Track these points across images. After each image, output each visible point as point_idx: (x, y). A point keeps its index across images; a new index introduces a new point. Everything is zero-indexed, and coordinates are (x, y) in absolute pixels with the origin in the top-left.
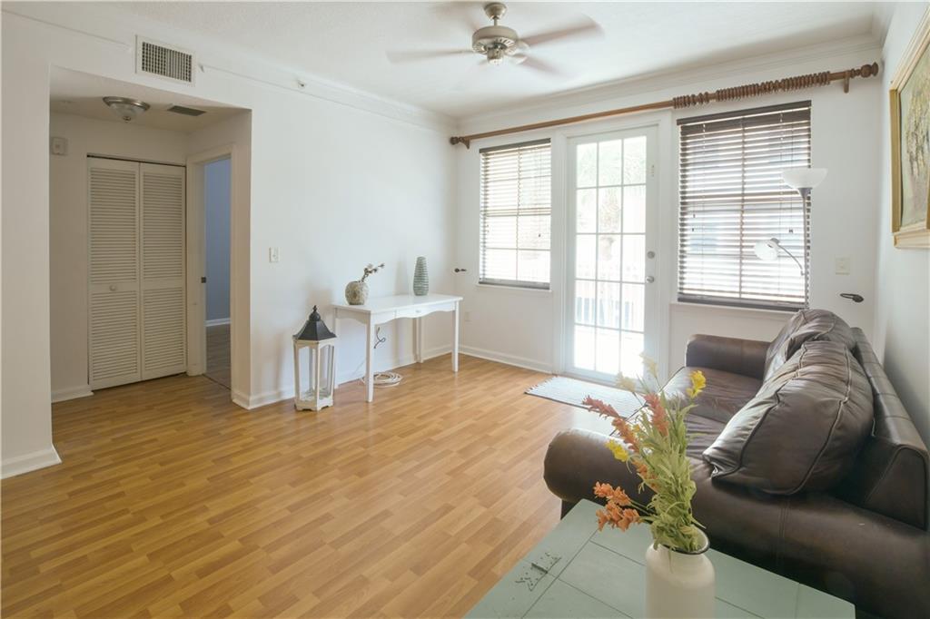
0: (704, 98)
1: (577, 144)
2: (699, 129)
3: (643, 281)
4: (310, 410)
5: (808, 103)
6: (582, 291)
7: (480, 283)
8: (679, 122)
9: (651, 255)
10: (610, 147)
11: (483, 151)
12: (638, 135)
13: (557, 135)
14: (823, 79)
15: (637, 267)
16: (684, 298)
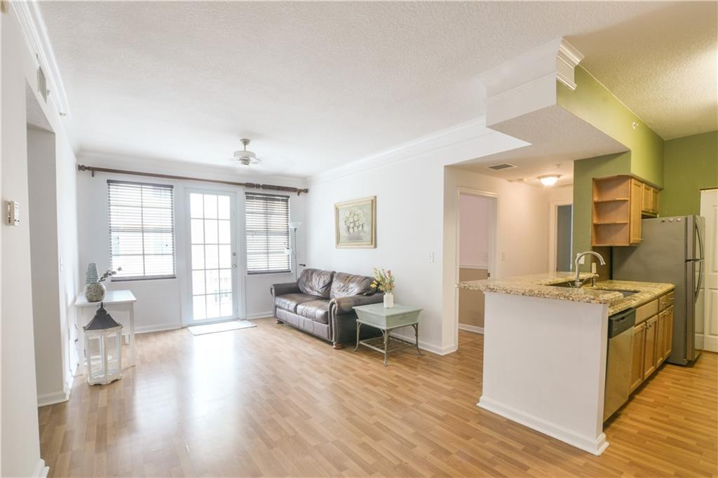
0: (258, 186)
1: (191, 192)
2: (252, 198)
3: (230, 267)
4: (117, 380)
5: (289, 197)
7: (112, 281)
8: (246, 193)
9: (234, 254)
10: (210, 199)
11: (109, 182)
12: (225, 195)
13: (178, 185)
14: (294, 190)
15: (227, 261)
16: (250, 273)
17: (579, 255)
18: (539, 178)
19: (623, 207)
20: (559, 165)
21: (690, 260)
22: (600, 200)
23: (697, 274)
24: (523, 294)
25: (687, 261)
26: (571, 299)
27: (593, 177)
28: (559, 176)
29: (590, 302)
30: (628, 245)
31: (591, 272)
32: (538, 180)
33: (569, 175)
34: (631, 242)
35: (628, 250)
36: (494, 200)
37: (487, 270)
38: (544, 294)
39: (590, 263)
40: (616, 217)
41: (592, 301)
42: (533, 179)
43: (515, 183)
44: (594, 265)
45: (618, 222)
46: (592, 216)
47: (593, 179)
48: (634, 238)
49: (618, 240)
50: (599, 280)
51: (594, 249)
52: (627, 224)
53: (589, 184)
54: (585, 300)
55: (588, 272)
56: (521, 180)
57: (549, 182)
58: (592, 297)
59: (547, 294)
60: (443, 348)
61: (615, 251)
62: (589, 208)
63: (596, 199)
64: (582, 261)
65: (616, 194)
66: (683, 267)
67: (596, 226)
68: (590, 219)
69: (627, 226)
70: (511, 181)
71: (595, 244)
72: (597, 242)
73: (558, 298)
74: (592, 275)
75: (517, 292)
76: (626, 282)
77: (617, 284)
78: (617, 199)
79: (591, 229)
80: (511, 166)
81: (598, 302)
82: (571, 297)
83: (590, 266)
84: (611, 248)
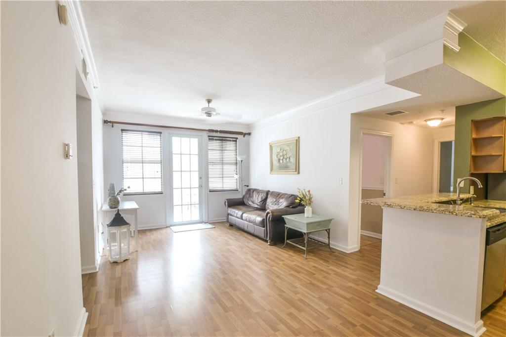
0: (217, 131)
1: (173, 136)
2: (213, 140)
3: (198, 187)
4: (127, 260)
5: (237, 138)
6: (176, 194)
7: (124, 195)
8: (209, 136)
9: (200, 178)
10: (185, 140)
11: (122, 130)
12: (195, 138)
13: (165, 132)
14: (241, 133)
15: (196, 183)
16: (210, 191)
17: (459, 180)
18: (426, 121)
19: (499, 142)
20: (443, 111)
22: (478, 137)
24: (415, 209)
26: (455, 213)
28: (442, 119)
29: (471, 217)
30: (502, 172)
31: (469, 193)
32: (425, 123)
33: (451, 118)
34: (505, 170)
35: (502, 176)
36: (389, 138)
37: (383, 191)
38: (432, 210)
39: (468, 187)
41: (473, 216)
42: (421, 122)
43: (407, 126)
44: (472, 188)
46: (471, 149)
47: (472, 120)
49: (494, 168)
50: (476, 199)
51: (472, 175)
52: (501, 155)
53: (469, 125)
54: (467, 215)
55: (467, 193)
56: (411, 123)
57: (434, 123)
58: (473, 213)
59: (435, 210)
60: (349, 248)
61: (490, 177)
62: (469, 143)
63: (474, 136)
64: (462, 185)
65: (492, 132)
67: (474, 157)
68: (469, 151)
69: (502, 157)
70: (403, 124)
71: (472, 172)
72: (475, 170)
73: (444, 213)
74: (470, 196)
75: (410, 207)
76: (499, 201)
77: (492, 203)
78: (493, 136)
79: (469, 159)
80: (403, 112)
81: (478, 216)
82: (455, 212)
83: (468, 189)
84: (486, 175)
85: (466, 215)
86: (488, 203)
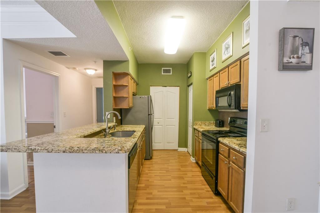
17: (107, 113)
18: (85, 69)
19: (126, 89)
20: (95, 62)
21: (150, 115)
22: (116, 84)
23: (152, 120)
24: (64, 152)
25: (149, 115)
27: (113, 71)
28: (96, 70)
29: (119, 153)
30: (128, 108)
31: (113, 122)
32: (84, 71)
33: (101, 71)
34: (130, 106)
35: (128, 110)
36: (56, 78)
37: (53, 124)
38: (82, 150)
39: (112, 117)
40: (123, 94)
41: (120, 152)
42: (80, 68)
43: (71, 71)
44: (114, 118)
45: (124, 96)
46: (113, 93)
47: (113, 72)
48: (131, 105)
49: (124, 106)
51: (114, 110)
52: (128, 97)
53: (111, 75)
55: (112, 122)
56: (74, 68)
57: (91, 72)
58: (120, 148)
59: (86, 150)
61: (123, 111)
62: (111, 88)
63: (114, 83)
64: (109, 117)
65: (123, 82)
66: (148, 117)
67: (115, 98)
68: (111, 94)
69: (128, 98)
70: (68, 68)
71: (114, 107)
72: (115, 106)
73: (94, 152)
74: (114, 124)
75: (58, 150)
76: (128, 125)
77: (125, 128)
78: (124, 84)
79: (112, 99)
80: (66, 55)
81: (124, 152)
82: (104, 150)
83: (112, 119)
84: (121, 109)
85: (114, 151)
86: (123, 128)
